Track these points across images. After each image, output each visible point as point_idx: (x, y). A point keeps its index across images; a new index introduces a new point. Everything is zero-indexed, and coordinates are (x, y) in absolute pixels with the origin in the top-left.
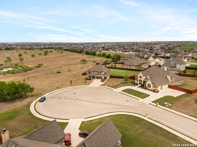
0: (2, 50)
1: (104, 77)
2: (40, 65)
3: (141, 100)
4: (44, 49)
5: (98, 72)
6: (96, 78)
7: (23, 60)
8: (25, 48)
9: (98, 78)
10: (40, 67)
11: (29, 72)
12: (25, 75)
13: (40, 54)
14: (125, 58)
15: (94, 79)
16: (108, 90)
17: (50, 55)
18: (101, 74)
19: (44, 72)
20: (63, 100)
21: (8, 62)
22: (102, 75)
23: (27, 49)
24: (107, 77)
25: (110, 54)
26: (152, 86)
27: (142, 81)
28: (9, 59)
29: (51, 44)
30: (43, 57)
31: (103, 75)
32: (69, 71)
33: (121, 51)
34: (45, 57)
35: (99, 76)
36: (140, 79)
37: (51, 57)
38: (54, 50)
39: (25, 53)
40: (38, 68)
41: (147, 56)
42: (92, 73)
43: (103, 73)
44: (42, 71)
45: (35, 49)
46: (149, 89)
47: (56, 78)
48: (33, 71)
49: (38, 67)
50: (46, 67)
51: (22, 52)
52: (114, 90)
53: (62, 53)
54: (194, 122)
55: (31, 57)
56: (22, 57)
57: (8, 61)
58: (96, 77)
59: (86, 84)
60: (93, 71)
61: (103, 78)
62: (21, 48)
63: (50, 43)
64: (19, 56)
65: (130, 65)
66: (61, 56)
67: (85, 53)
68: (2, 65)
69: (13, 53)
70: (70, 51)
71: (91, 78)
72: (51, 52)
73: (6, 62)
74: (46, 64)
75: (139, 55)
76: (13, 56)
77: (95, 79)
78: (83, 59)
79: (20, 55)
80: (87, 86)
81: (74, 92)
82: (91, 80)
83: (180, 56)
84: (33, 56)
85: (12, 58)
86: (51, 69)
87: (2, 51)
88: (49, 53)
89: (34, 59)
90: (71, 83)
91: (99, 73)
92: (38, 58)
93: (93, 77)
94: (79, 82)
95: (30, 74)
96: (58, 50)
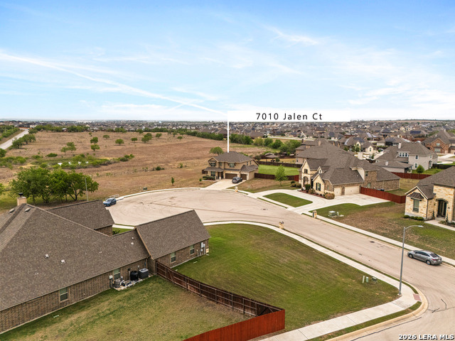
0: (63, 131)
1: (241, 175)
2: (127, 157)
3: (291, 208)
4: (146, 131)
5: (229, 164)
6: (224, 177)
7: (99, 148)
8: (108, 128)
9: (228, 176)
10: (127, 160)
11: (104, 167)
12: (93, 171)
13: (134, 140)
15: (220, 178)
16: (239, 195)
17: (155, 143)
18: (236, 168)
19: (132, 169)
20: (146, 206)
21: (68, 152)
22: (236, 170)
23: (112, 131)
24: (246, 175)
25: (280, 141)
26: (323, 187)
27: (309, 179)
28: (71, 146)
29: (164, 124)
30: (140, 144)
31: (238, 170)
32: (181, 167)
33: (311, 137)
34: (144, 145)
35: (232, 173)
36: (306, 175)
37: (155, 145)
38: (166, 133)
39: (106, 137)
40: (122, 163)
41: (362, 144)
42: (217, 166)
43: (240, 167)
44: (127, 167)
45: (129, 131)
46: (317, 195)
47: (150, 177)
48: (110, 166)
49: (123, 160)
50: (139, 160)
51: (100, 135)
52: (250, 194)
53: (180, 138)
54: (367, 237)
55: (115, 144)
56: (98, 144)
57: (70, 149)
58: (224, 175)
59: (202, 186)
60: (219, 163)
61: (239, 176)
62: (101, 130)
63: (163, 122)
64: (92, 141)
66: (178, 144)
68: (56, 155)
69: (82, 137)
70: (198, 136)
71: (214, 176)
72: (158, 136)
73: (64, 150)
74: (140, 157)
75: (344, 143)
76: (81, 142)
77: (222, 178)
78: (216, 148)
79: (95, 140)
80: (201, 189)
81: (171, 196)
82: (213, 179)
83: (438, 144)
84: (120, 142)
85: (78, 146)
86: (147, 164)
87: (61, 133)
88: (155, 138)
89: (120, 147)
90: (173, 182)
91: (230, 166)
92: (128, 146)
93: (219, 173)
94: (191, 182)
95: (104, 170)
96: (174, 134)
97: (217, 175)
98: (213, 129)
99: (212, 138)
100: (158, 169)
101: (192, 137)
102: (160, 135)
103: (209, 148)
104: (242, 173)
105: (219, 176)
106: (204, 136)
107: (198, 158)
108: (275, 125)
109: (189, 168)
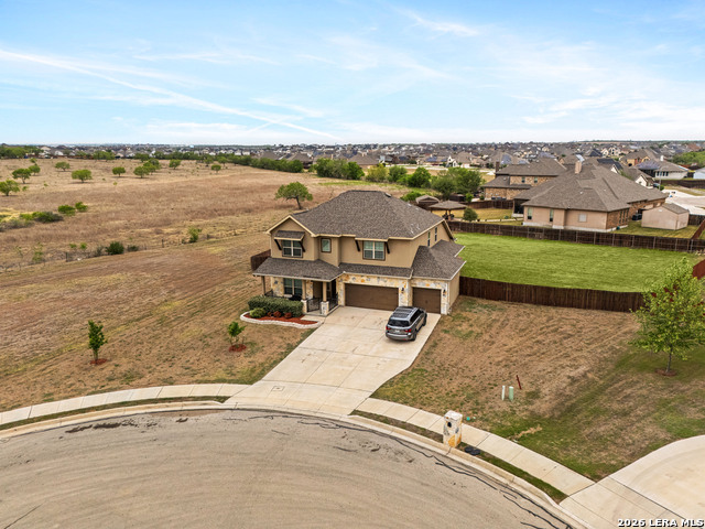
1: (416, 291)
2: (65, 210)
4: (157, 158)
5: (359, 246)
6: (341, 299)
7: (18, 189)
9: (358, 297)
13: (118, 172)
14: (513, 180)
15: (325, 305)
18: (391, 260)
22: (392, 271)
24: (436, 292)
25: (425, 171)
31: (403, 272)
35: (374, 281)
39: (61, 167)
42: (312, 253)
43: (403, 257)
53: (218, 168)
58: (340, 290)
60: (319, 240)
61: (404, 300)
62: (68, 154)
65: (567, 211)
67: (315, 172)
71: (297, 297)
72: (173, 166)
77: (333, 304)
78: (292, 186)
82: (294, 315)
84: (82, 179)
88: (163, 169)
91: (368, 255)
92: (98, 185)
93: (318, 286)
96: (208, 163)
97: (309, 293)
98: (281, 155)
99: (280, 169)
100: (115, 250)
101: (242, 168)
102: (178, 164)
103: (274, 187)
104: (420, 284)
105: (318, 299)
106: (264, 166)
107: (249, 211)
108: (387, 149)
109: (219, 241)
